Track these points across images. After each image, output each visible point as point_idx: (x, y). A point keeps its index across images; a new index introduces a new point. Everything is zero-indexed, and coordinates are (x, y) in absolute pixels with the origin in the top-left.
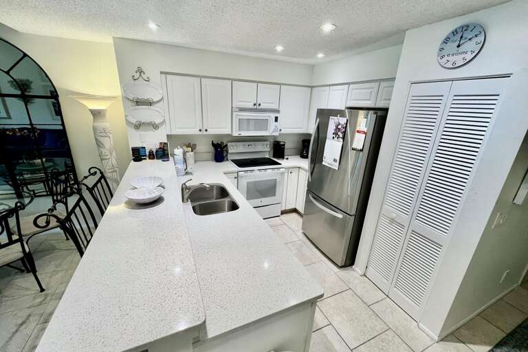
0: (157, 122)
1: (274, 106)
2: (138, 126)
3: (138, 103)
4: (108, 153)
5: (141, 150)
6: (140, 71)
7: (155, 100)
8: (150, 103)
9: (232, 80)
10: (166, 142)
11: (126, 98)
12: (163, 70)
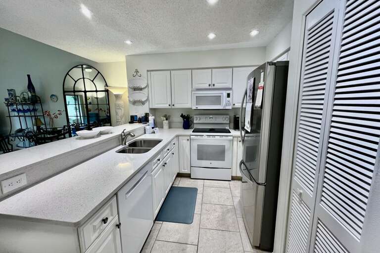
0: (144, 100)
1: (229, 85)
2: (134, 103)
3: (135, 89)
4: (120, 118)
5: (135, 117)
6: (137, 71)
7: (143, 87)
8: (141, 89)
9: (192, 69)
10: (148, 112)
11: (129, 88)
12: (148, 69)
